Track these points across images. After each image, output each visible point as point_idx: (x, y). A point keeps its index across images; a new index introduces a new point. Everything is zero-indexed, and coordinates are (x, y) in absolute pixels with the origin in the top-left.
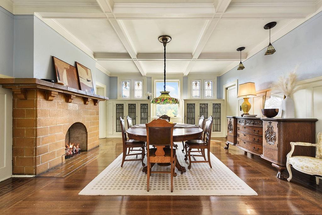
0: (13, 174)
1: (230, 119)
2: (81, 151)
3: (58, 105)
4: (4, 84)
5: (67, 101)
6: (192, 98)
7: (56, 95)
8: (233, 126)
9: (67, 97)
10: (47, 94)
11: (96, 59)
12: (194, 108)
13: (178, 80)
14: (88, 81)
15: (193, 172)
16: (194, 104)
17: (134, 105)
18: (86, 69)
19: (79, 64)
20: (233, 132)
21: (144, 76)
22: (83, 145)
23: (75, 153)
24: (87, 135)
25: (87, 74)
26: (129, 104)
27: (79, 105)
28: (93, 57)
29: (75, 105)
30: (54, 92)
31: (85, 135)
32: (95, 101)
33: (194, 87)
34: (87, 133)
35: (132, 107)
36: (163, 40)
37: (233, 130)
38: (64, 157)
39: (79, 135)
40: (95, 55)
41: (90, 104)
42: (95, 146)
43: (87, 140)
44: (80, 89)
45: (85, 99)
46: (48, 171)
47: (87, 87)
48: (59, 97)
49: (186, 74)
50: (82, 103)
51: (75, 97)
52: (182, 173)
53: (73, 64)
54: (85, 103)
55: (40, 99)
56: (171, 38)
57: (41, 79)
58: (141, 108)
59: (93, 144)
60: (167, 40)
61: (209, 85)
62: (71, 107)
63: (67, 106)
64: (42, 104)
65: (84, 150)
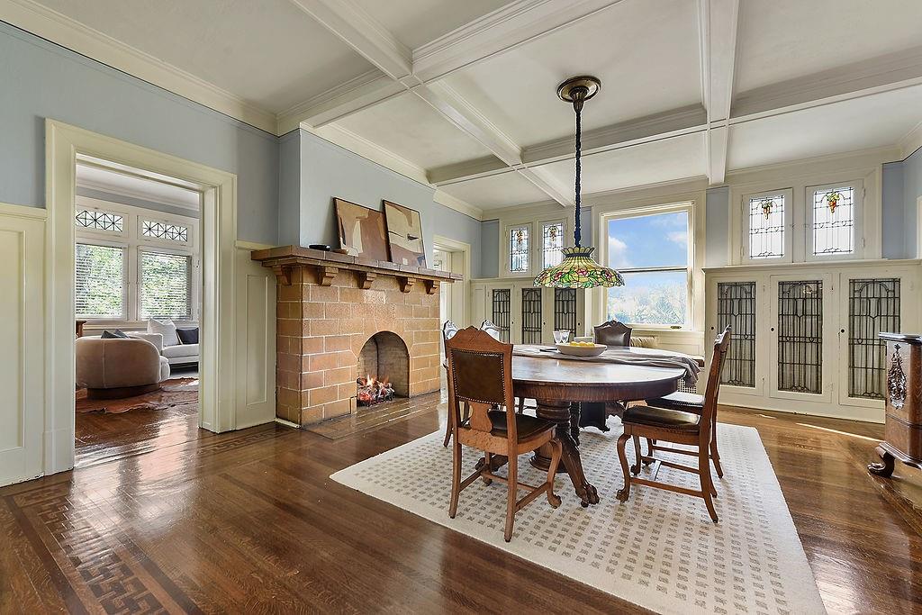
0: (277, 417)
1: (897, 347)
2: (396, 395)
3: (341, 294)
4: (265, 259)
5: (361, 286)
6: (746, 263)
7: (335, 275)
8: (908, 377)
9: (360, 277)
10: (318, 274)
11: (433, 186)
12: (752, 299)
13: (689, 204)
14: (410, 238)
15: (629, 512)
16: (752, 284)
17: (537, 292)
18: (407, 211)
19: (391, 204)
20: (908, 404)
21: (568, 207)
22: (401, 383)
23: (380, 399)
24: (408, 359)
25: (410, 223)
26: (523, 290)
27: (389, 294)
28: (425, 182)
29: (378, 295)
30: (330, 270)
31: (404, 362)
32: (429, 285)
33: (757, 218)
34: (408, 356)
35: (532, 297)
36: (572, 92)
37: (908, 396)
38: (354, 401)
39: (394, 361)
40: (431, 175)
41: (415, 289)
42: (429, 389)
43: (408, 373)
44: (390, 260)
45: (402, 282)
46: (321, 423)
47: (406, 252)
48: (344, 277)
49: (717, 176)
50: (397, 288)
51: (375, 276)
52: (585, 505)
53: (377, 207)
54: (402, 290)
55: (308, 283)
56: (596, 80)
57: (311, 247)
58: (555, 301)
59: (425, 384)
60: (584, 89)
61: (834, 205)
62: (370, 299)
63: (361, 296)
64: (311, 292)
65: (400, 395)
